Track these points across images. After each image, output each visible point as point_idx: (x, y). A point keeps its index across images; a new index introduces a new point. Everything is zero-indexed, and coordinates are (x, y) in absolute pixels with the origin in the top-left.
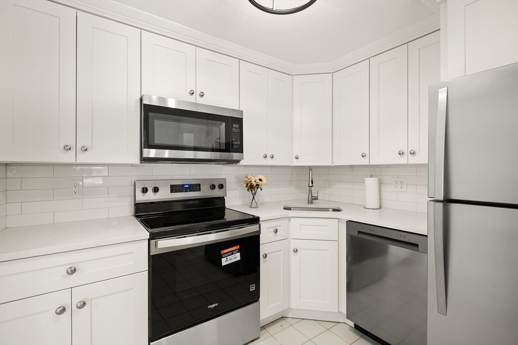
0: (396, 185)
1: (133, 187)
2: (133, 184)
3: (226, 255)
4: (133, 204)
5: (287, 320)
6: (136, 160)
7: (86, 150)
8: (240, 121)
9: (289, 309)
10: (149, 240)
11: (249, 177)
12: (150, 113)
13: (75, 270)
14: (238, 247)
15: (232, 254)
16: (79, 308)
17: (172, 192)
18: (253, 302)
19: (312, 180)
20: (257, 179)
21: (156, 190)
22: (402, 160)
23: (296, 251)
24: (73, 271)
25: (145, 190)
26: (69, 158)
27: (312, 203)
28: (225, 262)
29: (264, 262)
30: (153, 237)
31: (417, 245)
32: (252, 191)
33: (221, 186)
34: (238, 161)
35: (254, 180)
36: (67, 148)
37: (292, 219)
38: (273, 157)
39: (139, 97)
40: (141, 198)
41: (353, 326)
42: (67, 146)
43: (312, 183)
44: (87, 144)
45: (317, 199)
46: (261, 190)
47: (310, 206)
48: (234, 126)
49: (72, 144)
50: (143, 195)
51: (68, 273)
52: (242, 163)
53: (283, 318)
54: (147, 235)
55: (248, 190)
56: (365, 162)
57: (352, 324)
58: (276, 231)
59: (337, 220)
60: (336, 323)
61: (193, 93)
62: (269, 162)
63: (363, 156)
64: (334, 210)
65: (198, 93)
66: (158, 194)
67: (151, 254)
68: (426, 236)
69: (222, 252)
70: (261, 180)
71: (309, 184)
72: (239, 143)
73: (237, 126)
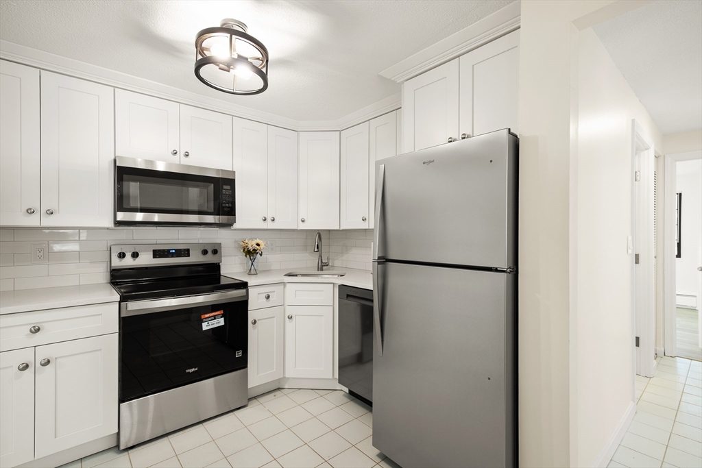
1: (109, 252)
2: (109, 249)
3: (207, 319)
4: (109, 271)
5: (283, 391)
6: (111, 224)
7: (52, 213)
8: (231, 182)
9: (284, 379)
10: (120, 302)
11: (247, 241)
12: (124, 175)
13: (39, 329)
14: (222, 312)
15: (215, 319)
16: (43, 365)
17: (155, 257)
18: (240, 369)
19: (317, 245)
20: (254, 243)
21: (135, 255)
23: (290, 318)
24: (36, 330)
25: (122, 256)
26: (33, 221)
27: (322, 270)
28: (205, 327)
29: (254, 328)
30: (124, 299)
32: (250, 257)
33: (215, 252)
34: (232, 225)
35: (251, 245)
36: (30, 212)
37: (288, 285)
38: (273, 220)
39: (113, 158)
40: (117, 263)
41: (348, 392)
42: (30, 209)
43: (318, 248)
44: (53, 207)
45: (327, 265)
46: (261, 255)
47: (319, 272)
48: (225, 187)
49: (36, 206)
50: (121, 261)
51: (31, 331)
52: (236, 226)
53: (279, 389)
54: (117, 297)
55: (246, 256)
56: (365, 226)
57: (347, 390)
58: (268, 297)
59: (331, 285)
61: (176, 153)
62: (270, 225)
63: (363, 220)
65: (183, 153)
66: (137, 259)
67: (122, 316)
69: (203, 317)
70: (258, 245)
72: (230, 205)
73: (228, 187)
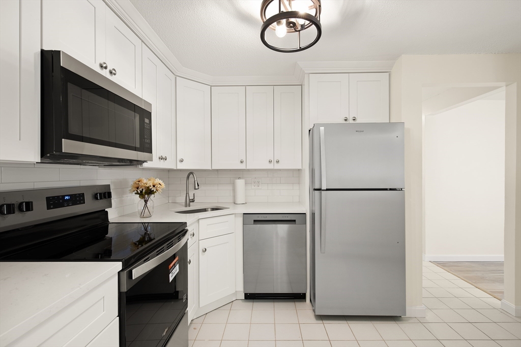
0: (255, 184)
3: (171, 269)
6: (36, 156)
8: (150, 116)
12: (68, 84)
14: (178, 258)
15: (175, 267)
17: (49, 208)
19: (198, 183)
20: (157, 183)
22: (270, 166)
23: (205, 251)
27: (189, 206)
28: (171, 278)
31: (295, 221)
38: (166, 159)
43: (198, 186)
45: (194, 201)
47: (188, 209)
52: (145, 165)
56: (242, 167)
58: (193, 235)
59: (234, 215)
60: (231, 304)
61: (105, 68)
63: (241, 162)
64: (213, 209)
68: (305, 214)
70: (160, 185)
71: (195, 187)
72: (149, 141)
73: (148, 121)
